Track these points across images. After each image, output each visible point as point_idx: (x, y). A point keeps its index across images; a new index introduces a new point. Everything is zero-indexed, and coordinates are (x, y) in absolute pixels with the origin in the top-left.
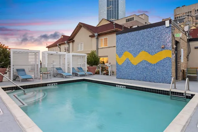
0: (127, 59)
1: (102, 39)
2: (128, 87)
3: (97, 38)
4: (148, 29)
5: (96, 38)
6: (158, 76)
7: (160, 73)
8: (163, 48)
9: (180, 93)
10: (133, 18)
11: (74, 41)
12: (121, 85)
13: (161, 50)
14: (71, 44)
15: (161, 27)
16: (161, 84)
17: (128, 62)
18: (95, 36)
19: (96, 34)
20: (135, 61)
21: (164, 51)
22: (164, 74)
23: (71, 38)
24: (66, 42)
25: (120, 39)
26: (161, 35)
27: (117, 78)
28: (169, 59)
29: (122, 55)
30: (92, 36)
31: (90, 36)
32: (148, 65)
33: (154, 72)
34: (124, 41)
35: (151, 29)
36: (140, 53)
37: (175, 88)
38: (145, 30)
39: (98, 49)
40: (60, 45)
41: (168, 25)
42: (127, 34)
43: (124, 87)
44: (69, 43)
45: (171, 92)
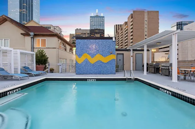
0: (86, 59)
1: (39, 40)
2: (97, 80)
4: (102, 40)
5: (32, 38)
6: (108, 70)
7: (109, 68)
8: (111, 53)
9: (130, 78)
10: (50, 27)
12: (92, 79)
13: (110, 55)
15: (110, 40)
16: (110, 75)
17: (86, 61)
18: (30, 35)
19: (32, 34)
20: (93, 61)
21: (111, 55)
22: (111, 69)
25: (79, 43)
26: (110, 45)
27: (76, 74)
28: (114, 60)
29: (81, 56)
30: (25, 35)
31: (22, 34)
32: (102, 64)
33: (105, 68)
34: (83, 45)
35: (104, 40)
36: (97, 55)
37: (124, 76)
38: (100, 40)
39: (33, 48)
41: (114, 40)
43: (95, 80)
45: (128, 79)
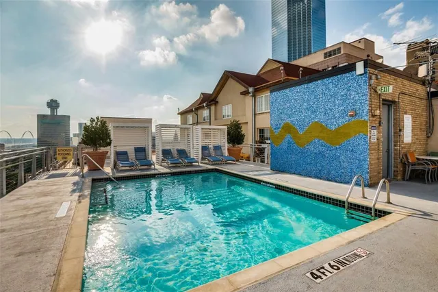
0: (289, 136)
1: (262, 98)
3: (254, 96)
5: (252, 96)
6: (343, 171)
8: (352, 116)
9: (367, 208)
10: (339, 49)
11: (217, 102)
14: (213, 108)
15: (347, 75)
17: (289, 141)
18: (249, 93)
19: (251, 90)
22: (354, 166)
23: (213, 97)
24: (205, 105)
25: (276, 101)
27: (271, 169)
28: (363, 137)
29: (279, 128)
30: (245, 93)
31: (242, 93)
32: (324, 148)
33: (335, 161)
34: (282, 104)
37: (363, 197)
39: (255, 116)
40: (196, 109)
41: (362, 72)
42: (287, 91)
44: (210, 105)
